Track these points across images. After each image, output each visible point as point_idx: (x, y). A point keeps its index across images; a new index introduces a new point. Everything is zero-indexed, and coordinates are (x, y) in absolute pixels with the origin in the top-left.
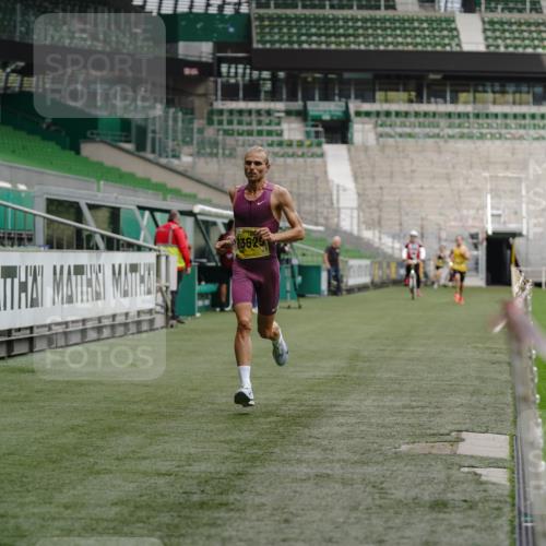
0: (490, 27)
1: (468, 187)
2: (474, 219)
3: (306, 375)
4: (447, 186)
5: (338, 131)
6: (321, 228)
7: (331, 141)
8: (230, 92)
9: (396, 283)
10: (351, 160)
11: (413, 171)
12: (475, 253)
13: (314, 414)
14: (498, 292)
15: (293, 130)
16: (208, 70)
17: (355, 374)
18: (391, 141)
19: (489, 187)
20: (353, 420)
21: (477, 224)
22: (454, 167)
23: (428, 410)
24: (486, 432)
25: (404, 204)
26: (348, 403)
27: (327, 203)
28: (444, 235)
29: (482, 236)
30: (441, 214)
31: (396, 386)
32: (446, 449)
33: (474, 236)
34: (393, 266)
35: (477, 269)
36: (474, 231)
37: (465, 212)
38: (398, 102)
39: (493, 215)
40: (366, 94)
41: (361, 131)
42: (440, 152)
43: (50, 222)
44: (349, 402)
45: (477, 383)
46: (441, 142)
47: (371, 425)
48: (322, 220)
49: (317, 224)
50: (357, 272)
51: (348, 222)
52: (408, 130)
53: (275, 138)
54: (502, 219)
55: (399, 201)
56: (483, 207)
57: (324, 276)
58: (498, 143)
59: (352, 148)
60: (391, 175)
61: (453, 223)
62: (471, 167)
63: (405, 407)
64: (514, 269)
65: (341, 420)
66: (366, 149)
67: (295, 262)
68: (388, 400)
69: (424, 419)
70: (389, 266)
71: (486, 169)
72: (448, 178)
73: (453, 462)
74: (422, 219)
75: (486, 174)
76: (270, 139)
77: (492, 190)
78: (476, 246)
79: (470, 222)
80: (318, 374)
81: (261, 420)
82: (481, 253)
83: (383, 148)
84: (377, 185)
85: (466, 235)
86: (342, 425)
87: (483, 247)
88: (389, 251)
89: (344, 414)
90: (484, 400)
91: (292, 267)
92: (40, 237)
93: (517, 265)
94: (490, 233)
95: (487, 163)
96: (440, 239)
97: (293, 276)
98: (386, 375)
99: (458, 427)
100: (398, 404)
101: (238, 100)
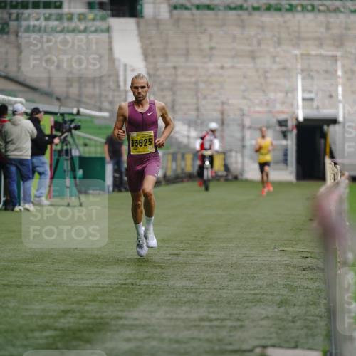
1: (275, 67)
2: (283, 103)
3: (89, 283)
4: (251, 65)
5: (125, 2)
6: (106, 114)
7: (117, 13)
9: (190, 177)
10: (141, 36)
11: (212, 49)
12: (284, 142)
14: (309, 186)
17: (144, 282)
18: (187, 14)
19: (299, 66)
20: (141, 334)
21: (284, 109)
22: (259, 44)
23: (229, 323)
24: (296, 347)
25: (202, 86)
26: (136, 315)
27: (113, 85)
28: (247, 122)
29: (291, 123)
30: (244, 98)
31: (192, 296)
33: (282, 123)
34: (189, 157)
35: (285, 161)
36: (282, 117)
37: (272, 95)
39: (304, 99)
41: (153, 3)
42: (243, 26)
44: (138, 314)
45: (285, 292)
46: (244, 15)
47: (162, 340)
48: (106, 105)
49: (100, 110)
53: (53, 11)
54: (315, 104)
55: (196, 83)
56: (294, 90)
57: (109, 168)
58: (310, 16)
59: (141, 20)
60: (187, 54)
61: (258, 109)
62: (279, 43)
63: (202, 319)
64: (328, 161)
65: (128, 334)
66: (158, 22)
67: (75, 153)
68: (182, 312)
69: (224, 333)
70: (183, 158)
71: (297, 46)
72: (253, 56)
74: (223, 103)
75: (297, 52)
76: (48, 11)
77: (303, 70)
78: (285, 135)
79: (278, 107)
80: (102, 281)
81: (37, 334)
82: (291, 143)
83: (177, 22)
84: (170, 65)
85: (274, 121)
86: (128, 340)
87: (293, 136)
88: (185, 141)
89: (131, 327)
90: (294, 311)
91: (72, 158)
93: (332, 156)
94: (301, 119)
95: (298, 39)
96: (243, 127)
97: (73, 170)
98: (180, 284)
99: (263, 342)
100: (195, 316)
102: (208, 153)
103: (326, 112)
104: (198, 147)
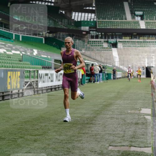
0: (147, 23)
1: (142, 57)
2: (143, 63)
3: (109, 96)
4: (137, 57)
5: (115, 45)
6: (111, 66)
7: (113, 47)
8: (92, 37)
9: (127, 77)
10: (118, 52)
11: (130, 54)
12: (143, 71)
13: (110, 104)
14: (148, 78)
15: (105, 45)
16: (88, 33)
17: (119, 96)
18: (126, 47)
19: (146, 57)
20: (118, 106)
21: (144, 65)
22: (139, 53)
23: (134, 104)
24: (146, 108)
25: (129, 60)
26: (117, 102)
27: (113, 60)
28: (137, 67)
29: (145, 67)
30: (136, 63)
31: (127, 99)
32: (138, 112)
33: (143, 67)
34: (126, 73)
35: (144, 74)
36: (143, 66)
37: (141, 62)
38: (127, 39)
39: (147, 63)
40: (121, 37)
41: (120, 45)
42: (136, 49)
43: (55, 64)
44: (118, 102)
45: (144, 98)
46: (136, 47)
47: (122, 107)
48: (111, 64)
49: (110, 65)
50: (119, 75)
51: (117, 64)
52: (129, 45)
53: (102, 47)
54: (149, 64)
55: (128, 60)
56: (145, 61)
57: (112, 76)
58: (148, 48)
59: (118, 49)
60: (126, 55)
61: (139, 65)
62: (143, 53)
63: (129, 103)
64: (151, 74)
65: (116, 106)
66: (121, 49)
67: (106, 72)
68: (126, 102)
69: (133, 105)
70: (125, 73)
71: (146, 53)
72: (138, 55)
73: (139, 114)
74: (133, 64)
75: (146, 54)
76: (101, 47)
77: (147, 58)
78: (144, 69)
79: (143, 64)
80: (111, 96)
81: (99, 106)
82: (145, 71)
83: (124, 49)
84: (123, 56)
85: (142, 67)
86: (116, 107)
87: (145, 69)
88: (126, 70)
89: (116, 104)
90: (146, 101)
91: (105, 74)
92: (53, 67)
93: (152, 73)
94: (147, 66)
95: (146, 52)
96: (136, 68)
97: (106, 76)
98: (125, 96)
99: (141, 107)
100: (128, 102)
101: (94, 39)
102: (130, 73)
103: (152, 65)
104: (127, 71)
